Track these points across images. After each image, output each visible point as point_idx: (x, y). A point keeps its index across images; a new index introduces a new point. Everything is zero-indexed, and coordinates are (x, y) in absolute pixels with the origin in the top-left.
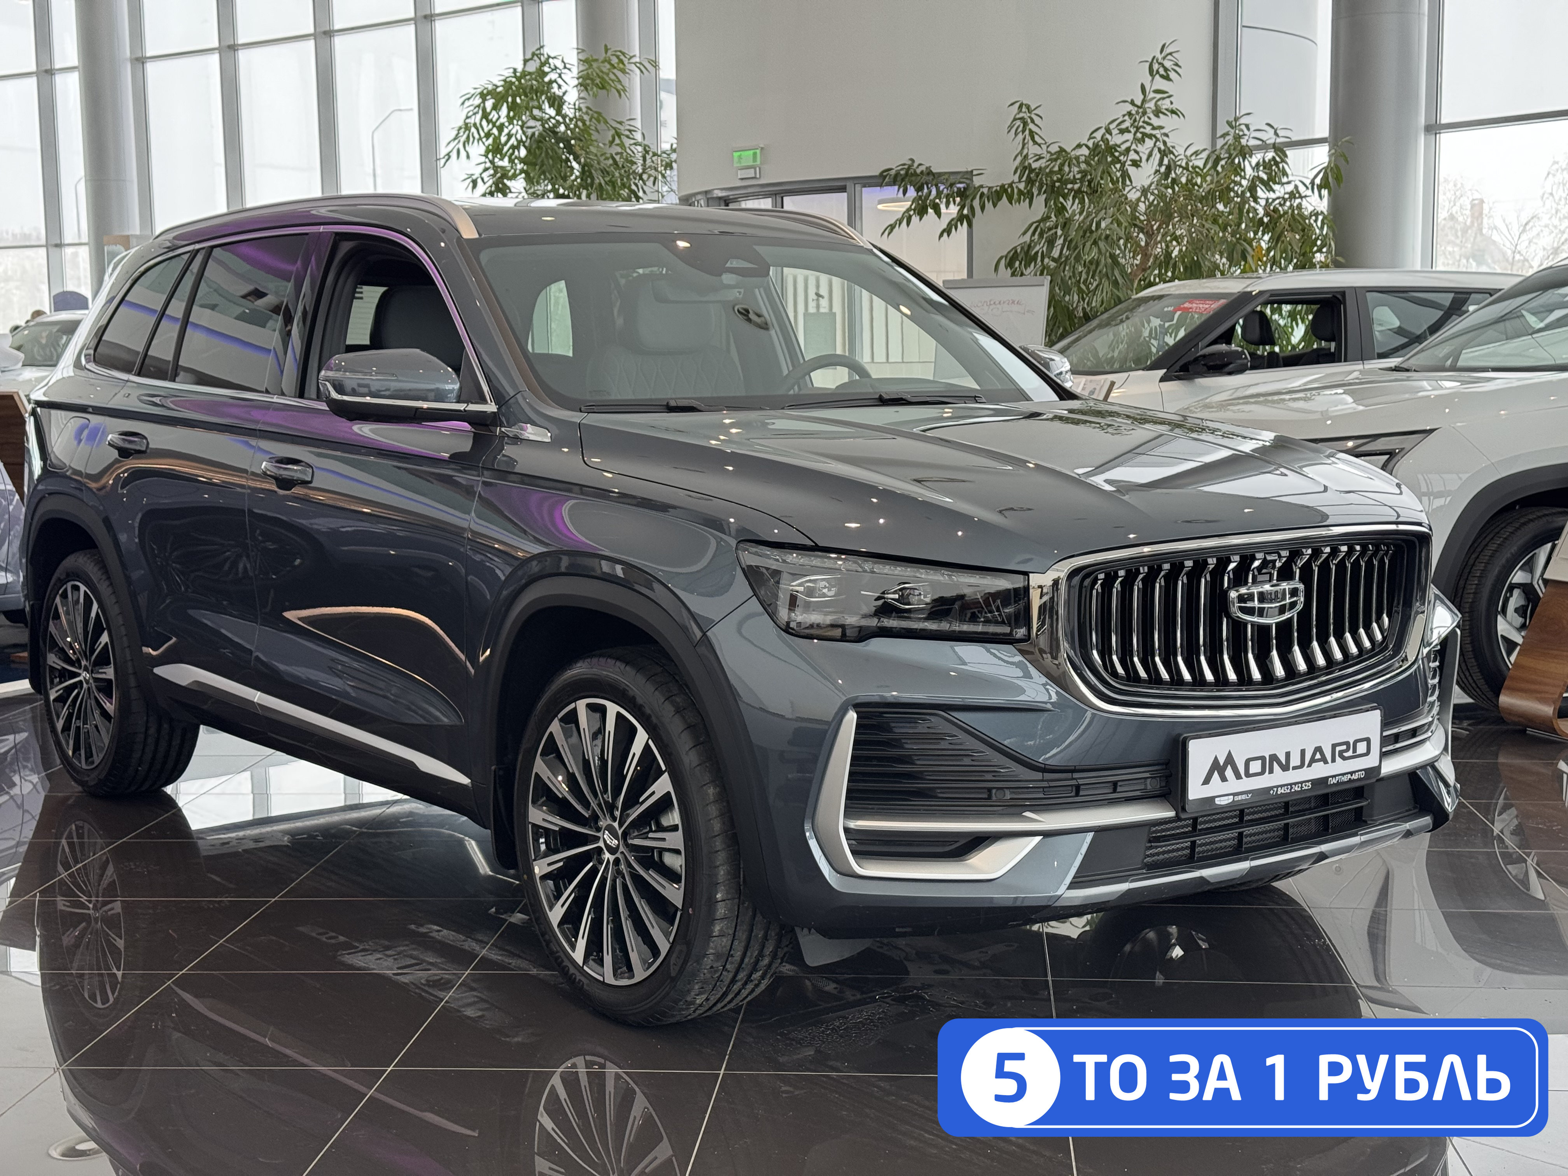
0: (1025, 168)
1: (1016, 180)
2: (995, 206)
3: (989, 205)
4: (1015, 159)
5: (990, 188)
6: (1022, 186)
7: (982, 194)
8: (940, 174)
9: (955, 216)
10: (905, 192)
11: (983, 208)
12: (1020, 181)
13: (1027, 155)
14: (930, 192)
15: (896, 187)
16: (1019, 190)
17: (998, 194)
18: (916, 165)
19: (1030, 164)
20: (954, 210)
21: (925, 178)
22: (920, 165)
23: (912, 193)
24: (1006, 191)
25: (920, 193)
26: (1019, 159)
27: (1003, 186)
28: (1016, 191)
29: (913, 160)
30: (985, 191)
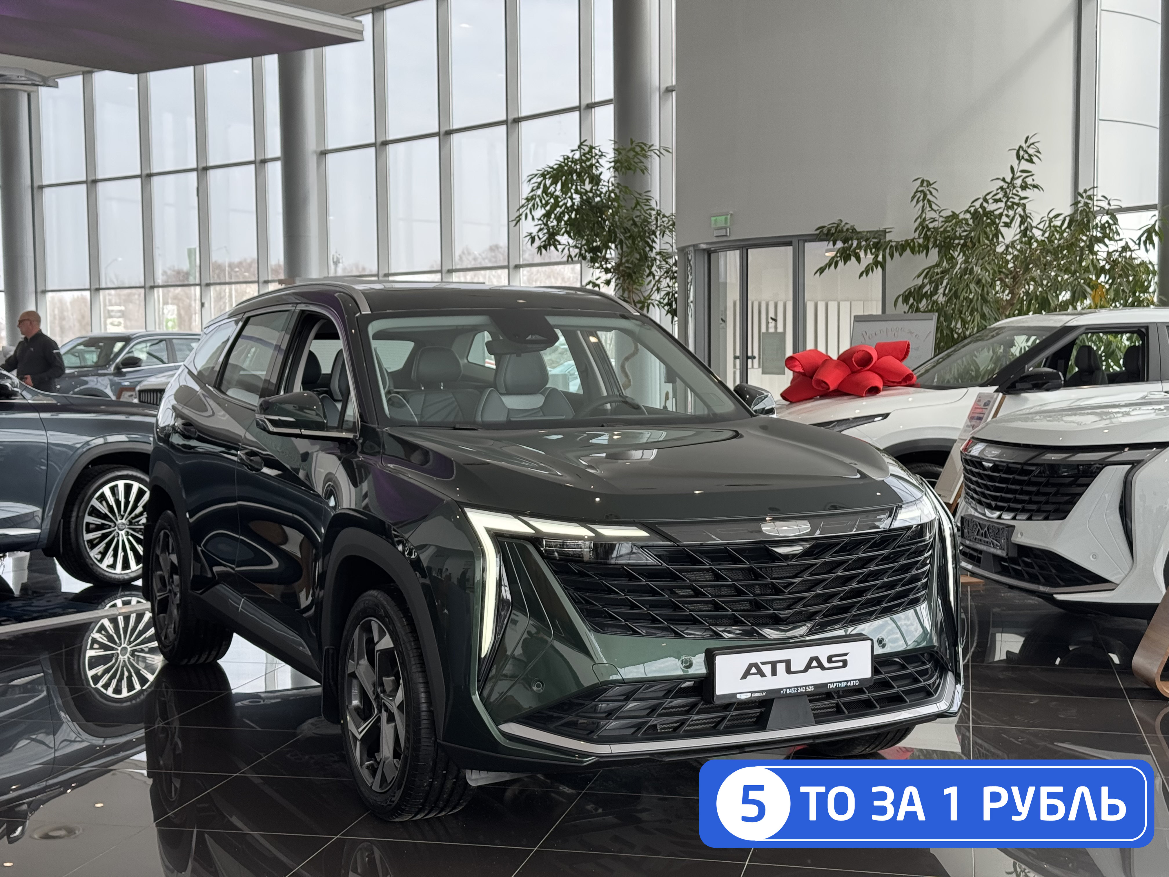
0: (923, 228)
1: (917, 236)
2: (901, 255)
3: (897, 254)
4: (916, 221)
5: (897, 242)
6: (921, 241)
7: (891, 247)
8: (861, 232)
9: (871, 261)
10: (833, 245)
11: (892, 257)
12: (919, 238)
13: (925, 219)
14: (853, 244)
15: (827, 242)
16: (919, 244)
17: (903, 247)
18: (843, 224)
19: (927, 226)
20: (870, 257)
21: (849, 234)
22: (846, 224)
23: (839, 244)
24: (909, 244)
25: (845, 245)
26: (919, 220)
27: (907, 241)
28: (916, 244)
29: (841, 221)
30: (894, 244)
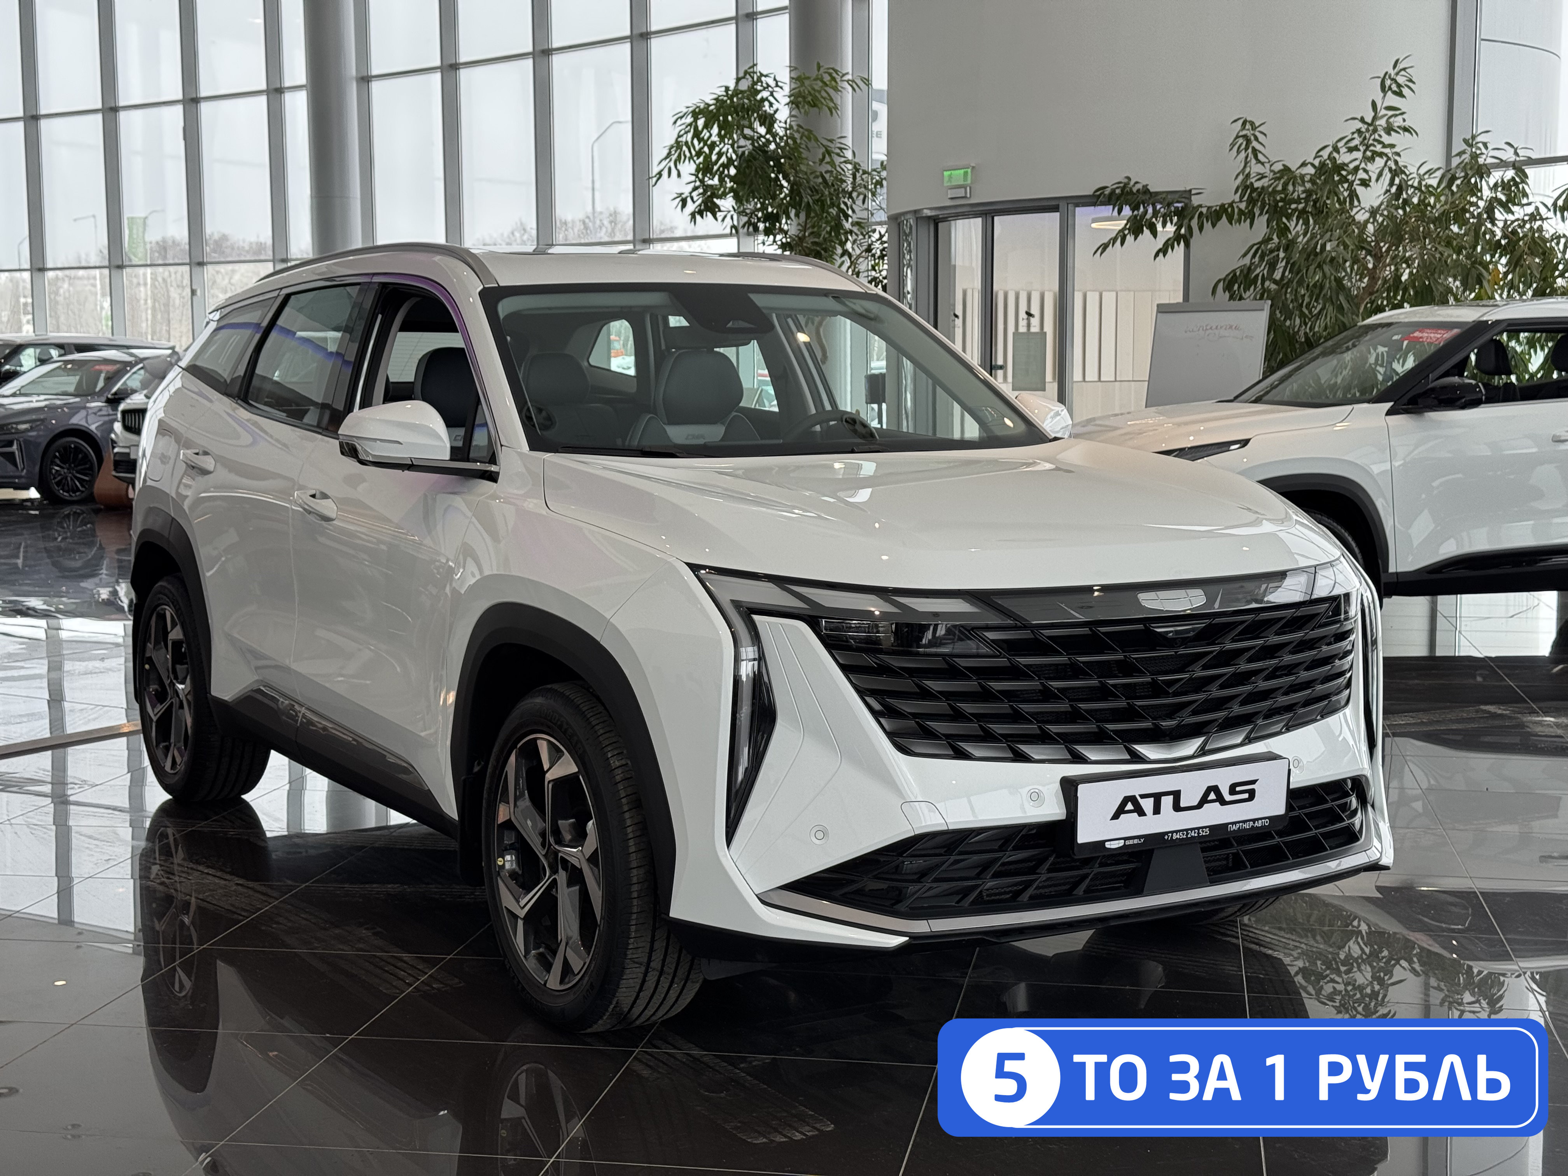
0: (1246, 187)
1: (1237, 199)
2: (1214, 225)
3: (1208, 226)
4: (1236, 178)
5: (1209, 208)
6: (1243, 206)
7: (1201, 213)
8: (1157, 193)
9: (1171, 235)
10: (1120, 212)
11: (1201, 228)
12: (1241, 201)
13: (1249, 172)
14: (1146, 212)
15: (1111, 207)
16: (1240, 210)
17: (1216, 215)
18: (1132, 183)
19: (1252, 184)
20: (1171, 229)
21: (1141, 197)
22: (1137, 183)
23: (1127, 211)
24: (1226, 210)
25: (1136, 212)
26: (1241, 177)
27: (1223, 206)
28: (1236, 210)
29: (1129, 178)
30: (1204, 210)
